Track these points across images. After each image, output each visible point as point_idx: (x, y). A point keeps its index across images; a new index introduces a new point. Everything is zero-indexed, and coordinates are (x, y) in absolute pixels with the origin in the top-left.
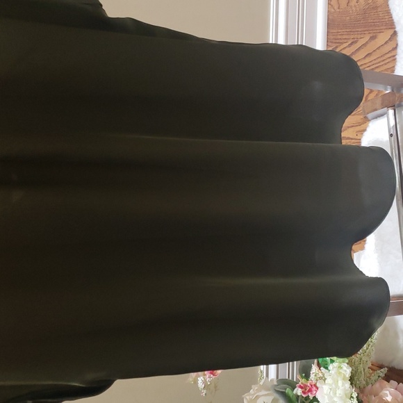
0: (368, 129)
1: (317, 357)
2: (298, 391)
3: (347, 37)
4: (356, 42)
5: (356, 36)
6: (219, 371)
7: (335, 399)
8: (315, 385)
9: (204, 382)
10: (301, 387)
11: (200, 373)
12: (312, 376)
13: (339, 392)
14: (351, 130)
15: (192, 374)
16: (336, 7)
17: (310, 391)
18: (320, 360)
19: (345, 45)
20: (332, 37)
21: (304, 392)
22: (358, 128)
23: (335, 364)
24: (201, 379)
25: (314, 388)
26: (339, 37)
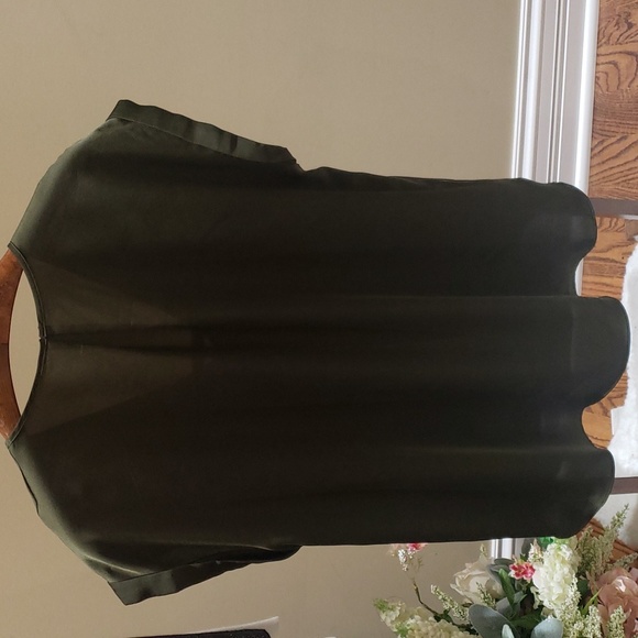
0: (634, 253)
1: (538, 535)
2: (512, 574)
3: (616, 130)
4: (625, 138)
5: (625, 130)
6: (423, 545)
7: (552, 584)
8: (531, 567)
9: (405, 556)
10: (514, 568)
11: (402, 545)
12: (531, 557)
13: (558, 577)
14: (616, 250)
15: (393, 545)
16: (604, 88)
17: (525, 573)
18: (542, 539)
19: (613, 140)
20: (598, 127)
21: (517, 575)
22: (625, 249)
23: (554, 545)
24: (402, 552)
25: (530, 571)
26: (607, 128)
